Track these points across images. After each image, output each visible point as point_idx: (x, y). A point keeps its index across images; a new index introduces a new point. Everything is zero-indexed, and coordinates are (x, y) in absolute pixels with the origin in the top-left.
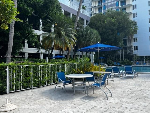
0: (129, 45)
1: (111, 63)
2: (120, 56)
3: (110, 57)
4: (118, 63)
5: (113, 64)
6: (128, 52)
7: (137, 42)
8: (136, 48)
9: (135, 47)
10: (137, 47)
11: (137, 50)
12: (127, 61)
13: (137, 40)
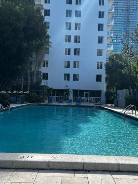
0: (36, 70)
1: (5, 97)
2: (21, 86)
3: (3, 86)
4: (18, 99)
5: (10, 100)
6: (35, 81)
7: (48, 67)
8: (46, 76)
9: (44, 74)
10: (47, 74)
11: (47, 79)
12: (34, 95)
13: (47, 63)
